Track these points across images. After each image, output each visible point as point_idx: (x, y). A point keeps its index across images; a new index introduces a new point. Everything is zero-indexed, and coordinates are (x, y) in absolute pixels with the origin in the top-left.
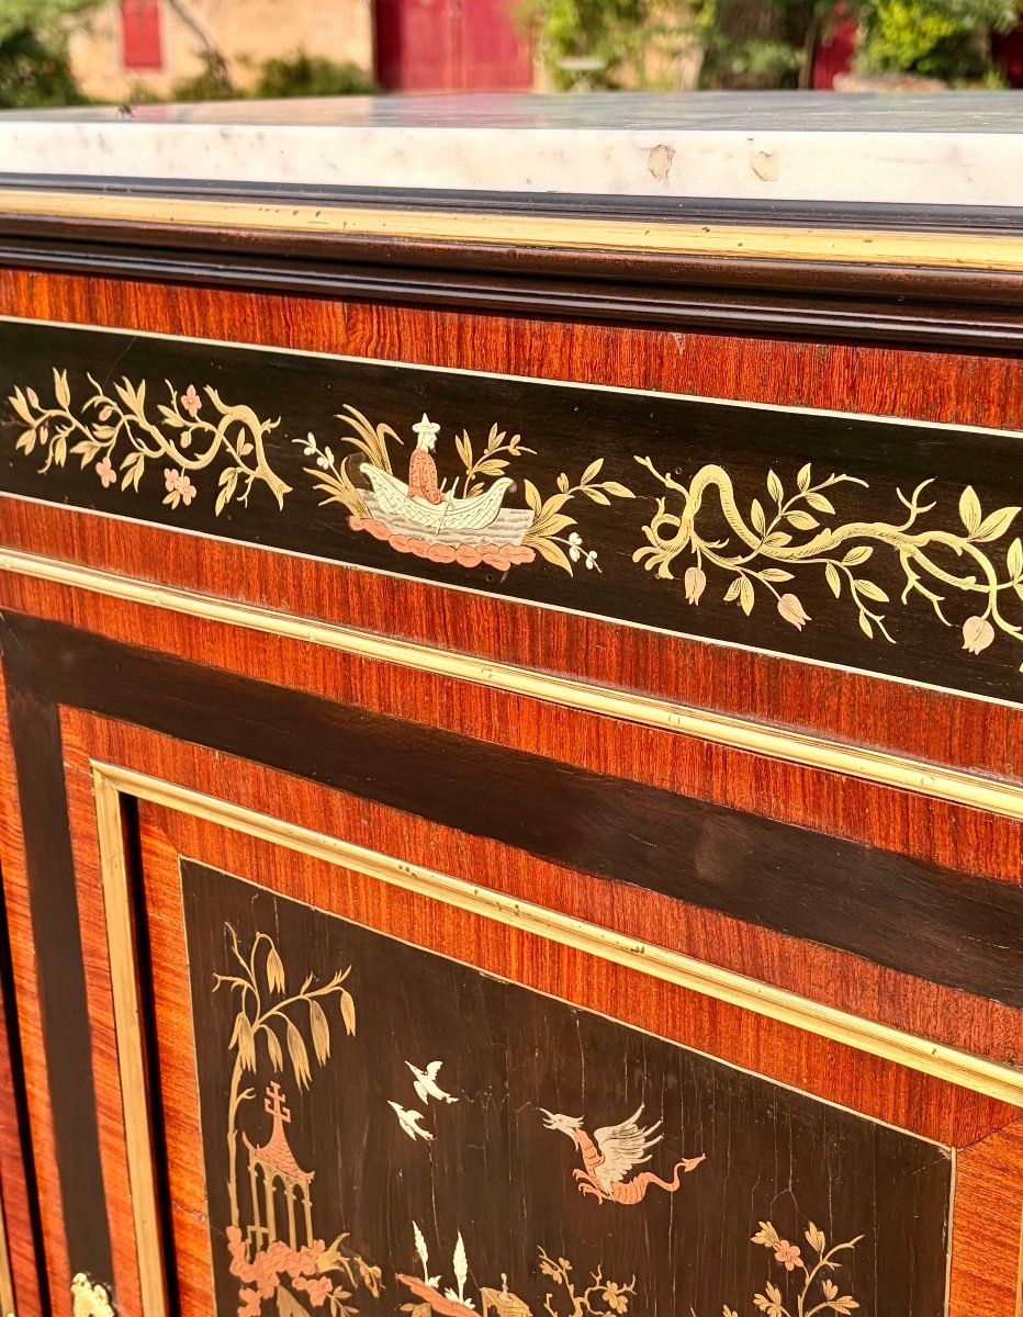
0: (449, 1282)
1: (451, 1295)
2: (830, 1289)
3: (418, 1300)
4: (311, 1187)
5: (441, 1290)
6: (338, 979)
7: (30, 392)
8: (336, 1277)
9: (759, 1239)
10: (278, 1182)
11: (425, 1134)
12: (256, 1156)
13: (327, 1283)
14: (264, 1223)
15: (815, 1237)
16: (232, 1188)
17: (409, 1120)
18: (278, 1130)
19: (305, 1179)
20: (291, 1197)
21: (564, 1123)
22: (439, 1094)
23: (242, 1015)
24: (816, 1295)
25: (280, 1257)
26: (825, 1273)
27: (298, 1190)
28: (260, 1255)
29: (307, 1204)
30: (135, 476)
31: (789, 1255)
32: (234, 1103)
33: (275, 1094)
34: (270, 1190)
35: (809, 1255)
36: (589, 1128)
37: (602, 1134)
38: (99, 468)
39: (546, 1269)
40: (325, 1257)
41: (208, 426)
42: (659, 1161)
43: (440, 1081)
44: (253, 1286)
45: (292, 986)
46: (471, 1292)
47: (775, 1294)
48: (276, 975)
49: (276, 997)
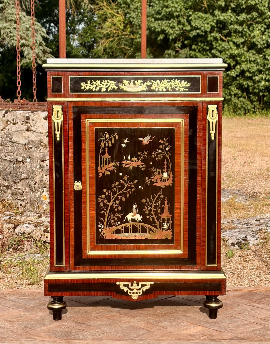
0: (128, 160)
1: (128, 161)
2: (166, 143)
3: (124, 164)
4: (111, 157)
5: (127, 161)
6: (116, 134)
7: (84, 83)
8: (113, 166)
9: (160, 141)
10: (106, 159)
11: (126, 146)
12: (103, 157)
13: (112, 167)
14: (104, 164)
15: (165, 139)
16: (99, 162)
17: (123, 145)
18: (107, 153)
19: (110, 157)
20: (108, 159)
21: (141, 139)
22: (127, 141)
23: (103, 142)
24: (165, 144)
25: (106, 167)
26: (166, 142)
27: (109, 158)
28: (103, 168)
29: (110, 159)
30: (98, 89)
31: (162, 142)
32: (100, 152)
33: (107, 149)
34: (105, 160)
35: (164, 141)
36: (144, 138)
37: (145, 138)
38: (93, 89)
39: (139, 154)
40: (112, 164)
41: (108, 83)
42: (151, 139)
43: (127, 140)
44: (101, 172)
45: (110, 136)
46: (130, 160)
47: (161, 146)
48: (107, 136)
49: (107, 138)
